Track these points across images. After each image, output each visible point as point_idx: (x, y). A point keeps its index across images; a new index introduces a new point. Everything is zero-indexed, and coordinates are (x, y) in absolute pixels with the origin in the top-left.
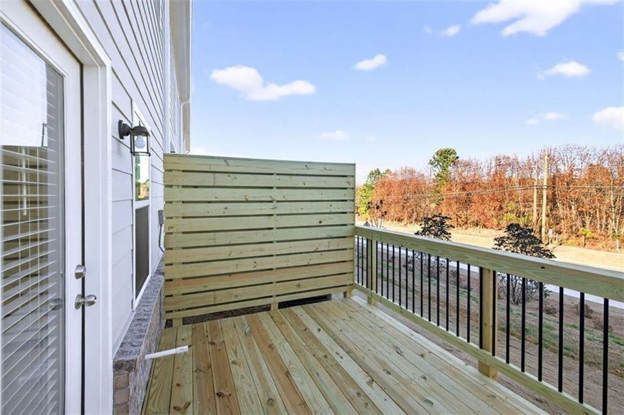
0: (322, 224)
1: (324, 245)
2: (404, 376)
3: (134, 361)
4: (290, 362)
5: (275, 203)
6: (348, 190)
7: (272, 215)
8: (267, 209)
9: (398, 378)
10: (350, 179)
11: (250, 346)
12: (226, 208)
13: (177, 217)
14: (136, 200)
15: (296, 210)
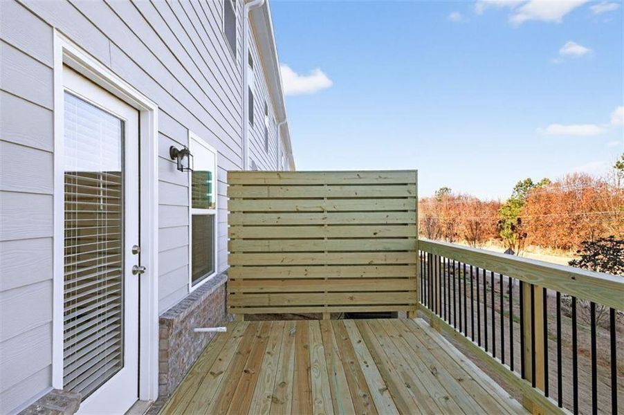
0: (377, 236)
1: (379, 258)
2: (424, 392)
3: (172, 320)
4: (316, 361)
5: (325, 213)
6: (409, 199)
7: (323, 225)
8: (318, 218)
9: (417, 392)
10: (411, 188)
11: (288, 343)
12: (279, 218)
13: (239, 225)
14: (193, 207)
15: (347, 220)
